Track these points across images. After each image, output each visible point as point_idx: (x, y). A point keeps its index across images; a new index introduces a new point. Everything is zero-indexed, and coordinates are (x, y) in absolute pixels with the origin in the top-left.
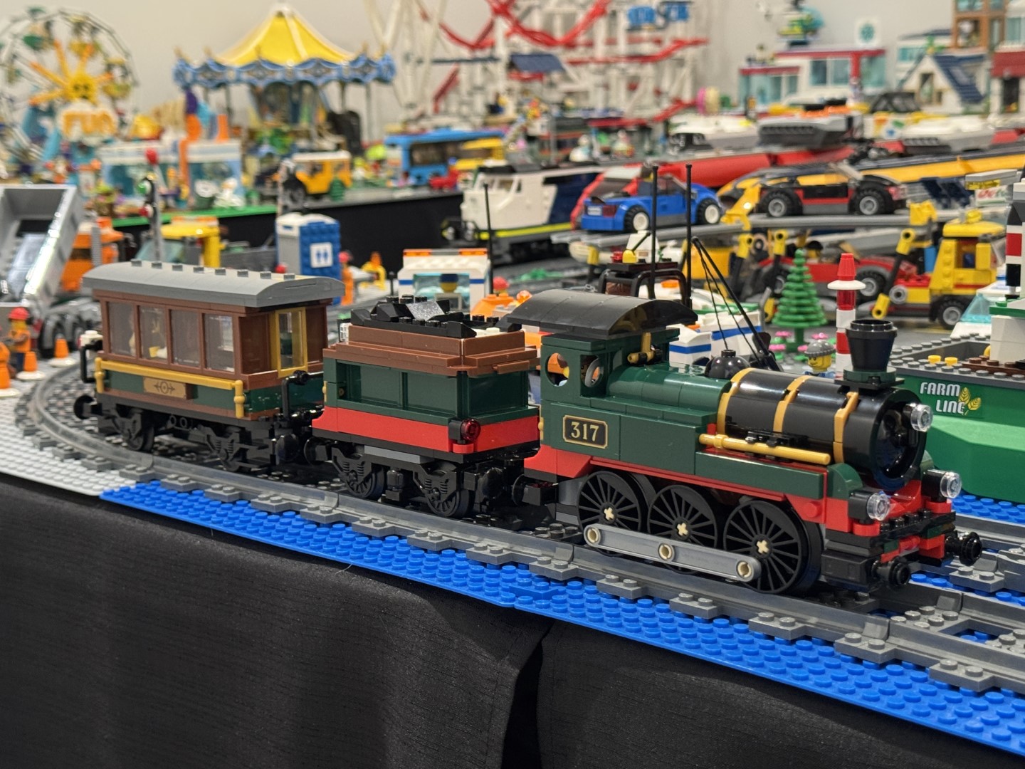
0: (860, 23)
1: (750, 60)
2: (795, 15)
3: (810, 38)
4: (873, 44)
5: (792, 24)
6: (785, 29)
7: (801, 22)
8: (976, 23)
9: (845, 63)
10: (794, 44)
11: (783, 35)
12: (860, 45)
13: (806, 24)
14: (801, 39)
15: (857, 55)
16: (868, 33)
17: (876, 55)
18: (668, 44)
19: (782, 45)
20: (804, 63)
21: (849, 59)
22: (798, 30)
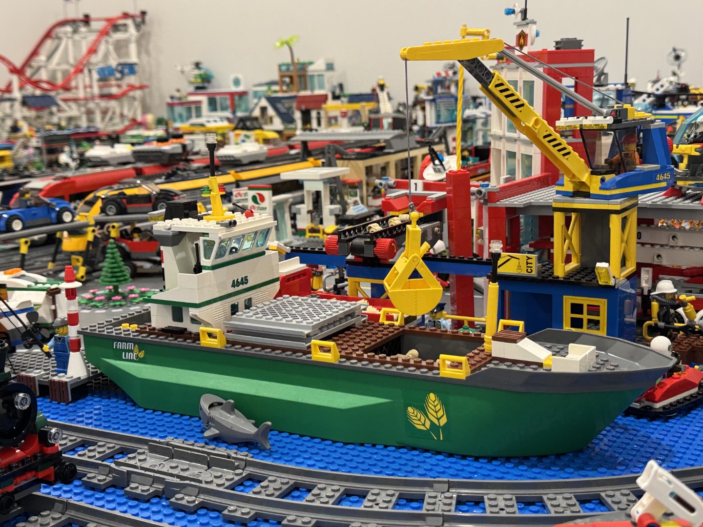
0: (232, 77)
1: (172, 98)
2: (197, 72)
3: (206, 85)
4: (241, 89)
5: (196, 77)
6: (192, 80)
7: (200, 76)
8: (291, 77)
9: (226, 99)
10: (198, 88)
11: (191, 83)
12: (234, 89)
13: (203, 77)
14: (201, 85)
15: (232, 94)
16: (237, 82)
17: (243, 94)
18: (125, 88)
19: (191, 89)
20: (204, 99)
21: (228, 97)
22: (199, 80)
